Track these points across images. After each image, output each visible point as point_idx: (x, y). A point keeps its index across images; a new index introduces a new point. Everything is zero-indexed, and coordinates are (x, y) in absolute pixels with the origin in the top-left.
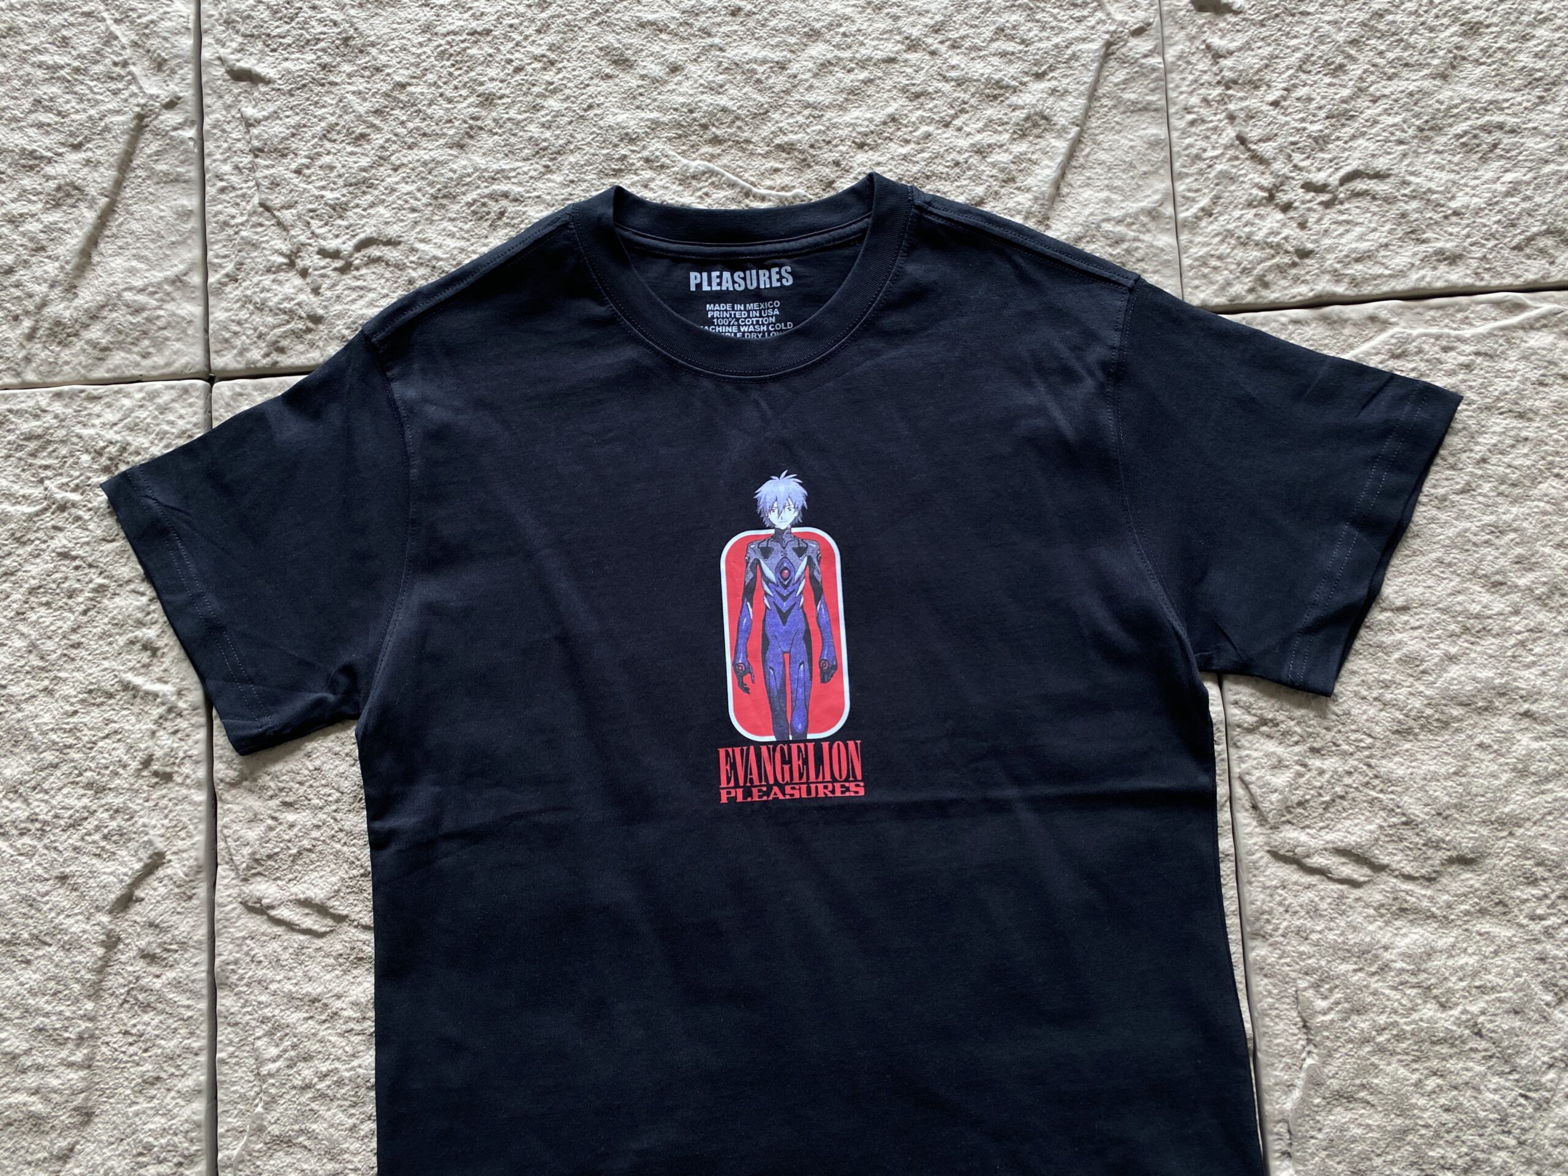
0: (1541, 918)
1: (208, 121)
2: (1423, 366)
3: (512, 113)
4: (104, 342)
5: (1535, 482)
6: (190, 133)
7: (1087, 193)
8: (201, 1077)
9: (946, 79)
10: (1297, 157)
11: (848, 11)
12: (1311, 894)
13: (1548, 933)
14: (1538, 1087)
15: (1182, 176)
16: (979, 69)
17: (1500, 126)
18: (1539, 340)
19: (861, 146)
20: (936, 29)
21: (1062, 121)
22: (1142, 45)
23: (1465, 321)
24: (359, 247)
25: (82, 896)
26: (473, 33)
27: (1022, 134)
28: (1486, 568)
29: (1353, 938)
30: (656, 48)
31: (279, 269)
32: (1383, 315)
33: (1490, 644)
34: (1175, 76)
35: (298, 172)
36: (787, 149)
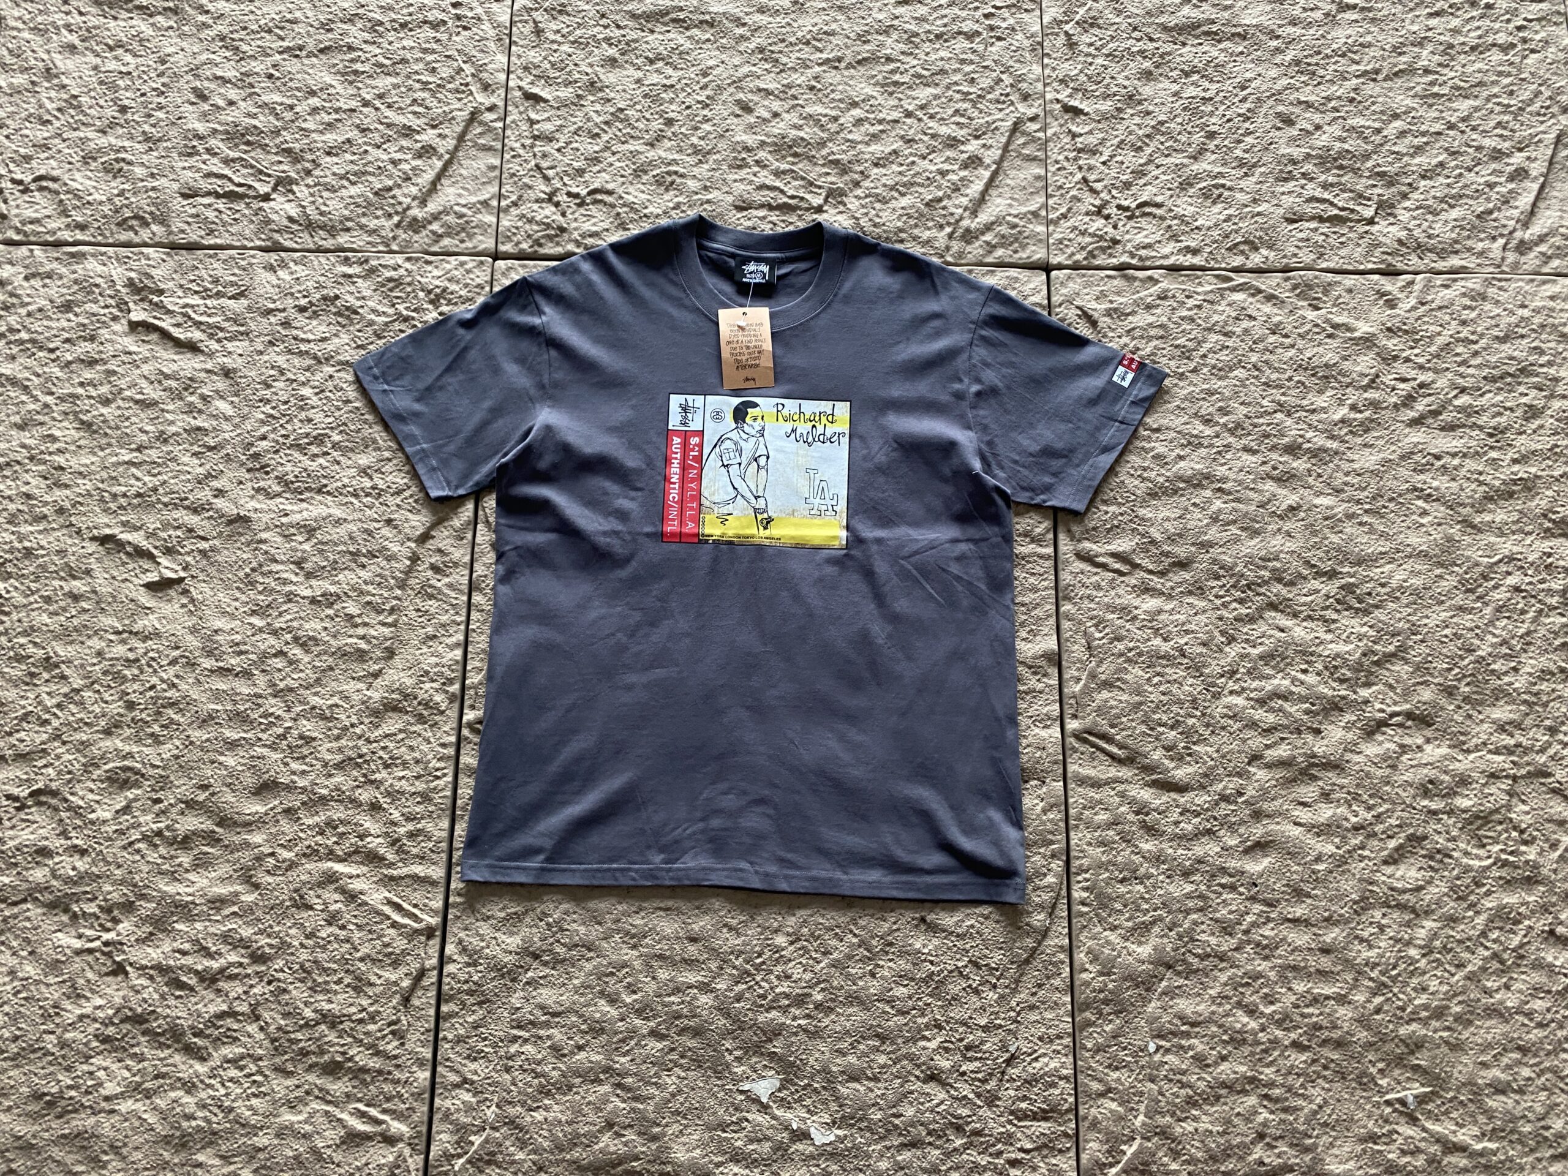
0: (1222, 597)
1: (509, 120)
2: (1175, 305)
3: (683, 130)
4: (440, 232)
5: (1231, 370)
6: (500, 124)
7: (999, 200)
8: (461, 637)
9: (925, 134)
10: (1114, 192)
11: (875, 94)
12: (1097, 578)
13: (1223, 604)
14: (1214, 685)
15: (1052, 196)
16: (944, 130)
17: (1223, 186)
18: (1239, 297)
19: (876, 165)
20: (922, 107)
21: (987, 161)
22: (1033, 127)
23: (1200, 284)
24: (589, 194)
25: (400, 532)
26: (664, 86)
27: (965, 166)
28: (1203, 412)
29: (1118, 601)
30: (766, 103)
31: (543, 201)
32: (1156, 276)
33: (1203, 452)
34: (1051, 144)
35: (559, 150)
36: (836, 162)
